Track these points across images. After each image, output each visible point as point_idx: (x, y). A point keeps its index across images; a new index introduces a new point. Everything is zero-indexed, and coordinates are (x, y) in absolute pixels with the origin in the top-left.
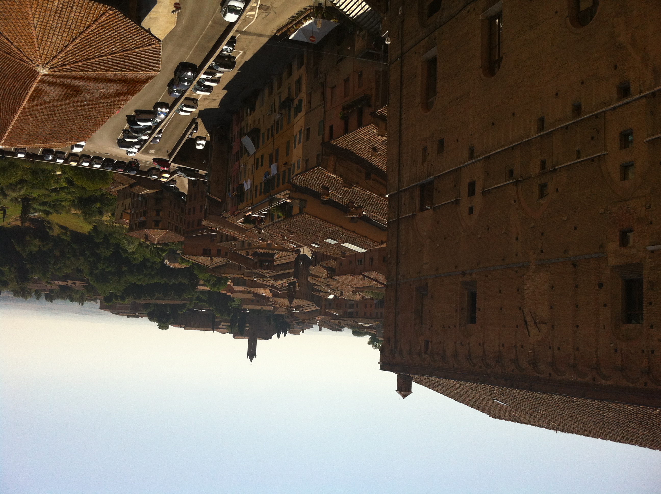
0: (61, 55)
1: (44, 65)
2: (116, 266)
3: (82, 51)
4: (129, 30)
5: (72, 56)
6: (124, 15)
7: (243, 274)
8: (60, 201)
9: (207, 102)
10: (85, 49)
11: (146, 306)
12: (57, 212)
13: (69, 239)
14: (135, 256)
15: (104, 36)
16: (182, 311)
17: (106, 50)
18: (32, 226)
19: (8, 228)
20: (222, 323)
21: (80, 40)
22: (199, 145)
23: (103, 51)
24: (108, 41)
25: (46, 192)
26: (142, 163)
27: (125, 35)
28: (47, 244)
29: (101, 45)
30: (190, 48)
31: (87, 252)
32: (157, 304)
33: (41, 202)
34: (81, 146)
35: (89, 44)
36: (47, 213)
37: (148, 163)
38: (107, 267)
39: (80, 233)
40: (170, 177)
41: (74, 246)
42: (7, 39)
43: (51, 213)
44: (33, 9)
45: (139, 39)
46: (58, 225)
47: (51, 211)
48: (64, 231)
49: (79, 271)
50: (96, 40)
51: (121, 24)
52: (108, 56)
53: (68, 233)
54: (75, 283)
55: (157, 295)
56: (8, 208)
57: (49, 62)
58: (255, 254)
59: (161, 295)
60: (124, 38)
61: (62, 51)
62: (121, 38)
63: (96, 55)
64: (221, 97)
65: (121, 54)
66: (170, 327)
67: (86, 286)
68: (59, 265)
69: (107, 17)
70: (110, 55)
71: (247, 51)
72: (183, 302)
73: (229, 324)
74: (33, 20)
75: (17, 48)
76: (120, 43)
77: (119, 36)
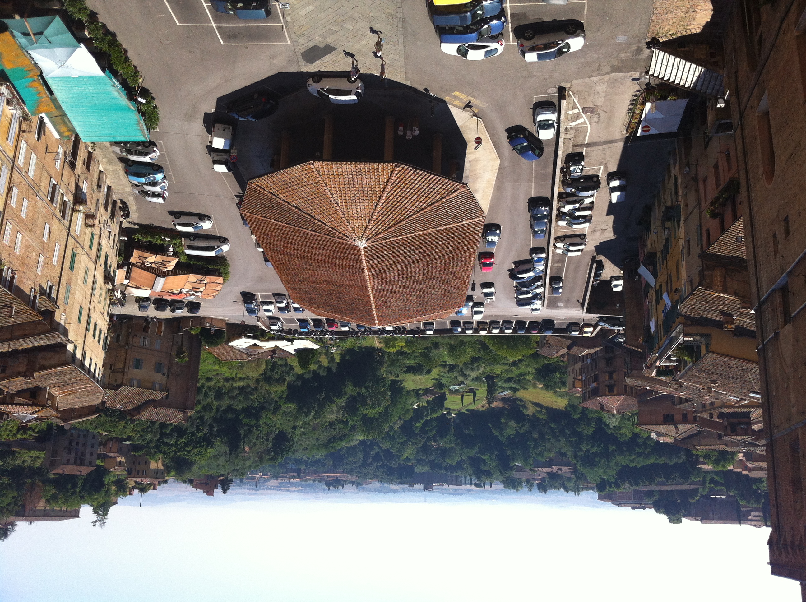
0: (371, 225)
1: (360, 239)
2: (602, 445)
3: (389, 215)
4: (426, 182)
5: (382, 223)
6: (413, 168)
7: (725, 445)
8: (524, 375)
9: (598, 234)
10: (391, 213)
11: (650, 494)
12: (524, 388)
13: (545, 417)
14: (621, 431)
15: (403, 195)
16: (694, 499)
17: (413, 208)
18: (507, 407)
19: (483, 411)
20: (752, 513)
21: (382, 205)
22: (616, 286)
23: (410, 211)
24: (410, 199)
25: (506, 367)
26: (557, 319)
27: (424, 188)
28: (523, 425)
29: (405, 204)
30: (530, 181)
31: (567, 431)
32: (661, 491)
33: (505, 379)
34: (480, 313)
35: (393, 207)
36: (514, 390)
37: (563, 318)
38: (591, 447)
39: (555, 409)
40: (594, 331)
41: (552, 425)
42: (320, 221)
43: (518, 390)
44: (328, 187)
45: (441, 188)
46: (531, 402)
47: (517, 387)
48: (538, 409)
49: (564, 455)
50: (398, 200)
51: (415, 178)
52: (417, 214)
53: (544, 411)
54: (561, 469)
55: (657, 479)
56: (478, 389)
57: (363, 235)
58: (721, 415)
59: (663, 479)
60: (425, 192)
61: (370, 220)
62: (422, 192)
63: (405, 216)
64: (611, 224)
65: (429, 208)
66: (684, 519)
67: (573, 472)
68: (540, 449)
69: (397, 174)
70: (418, 212)
71: (606, 164)
72: (692, 487)
73: (761, 514)
74: (333, 197)
75: (332, 228)
76: (423, 198)
77: (418, 191)
